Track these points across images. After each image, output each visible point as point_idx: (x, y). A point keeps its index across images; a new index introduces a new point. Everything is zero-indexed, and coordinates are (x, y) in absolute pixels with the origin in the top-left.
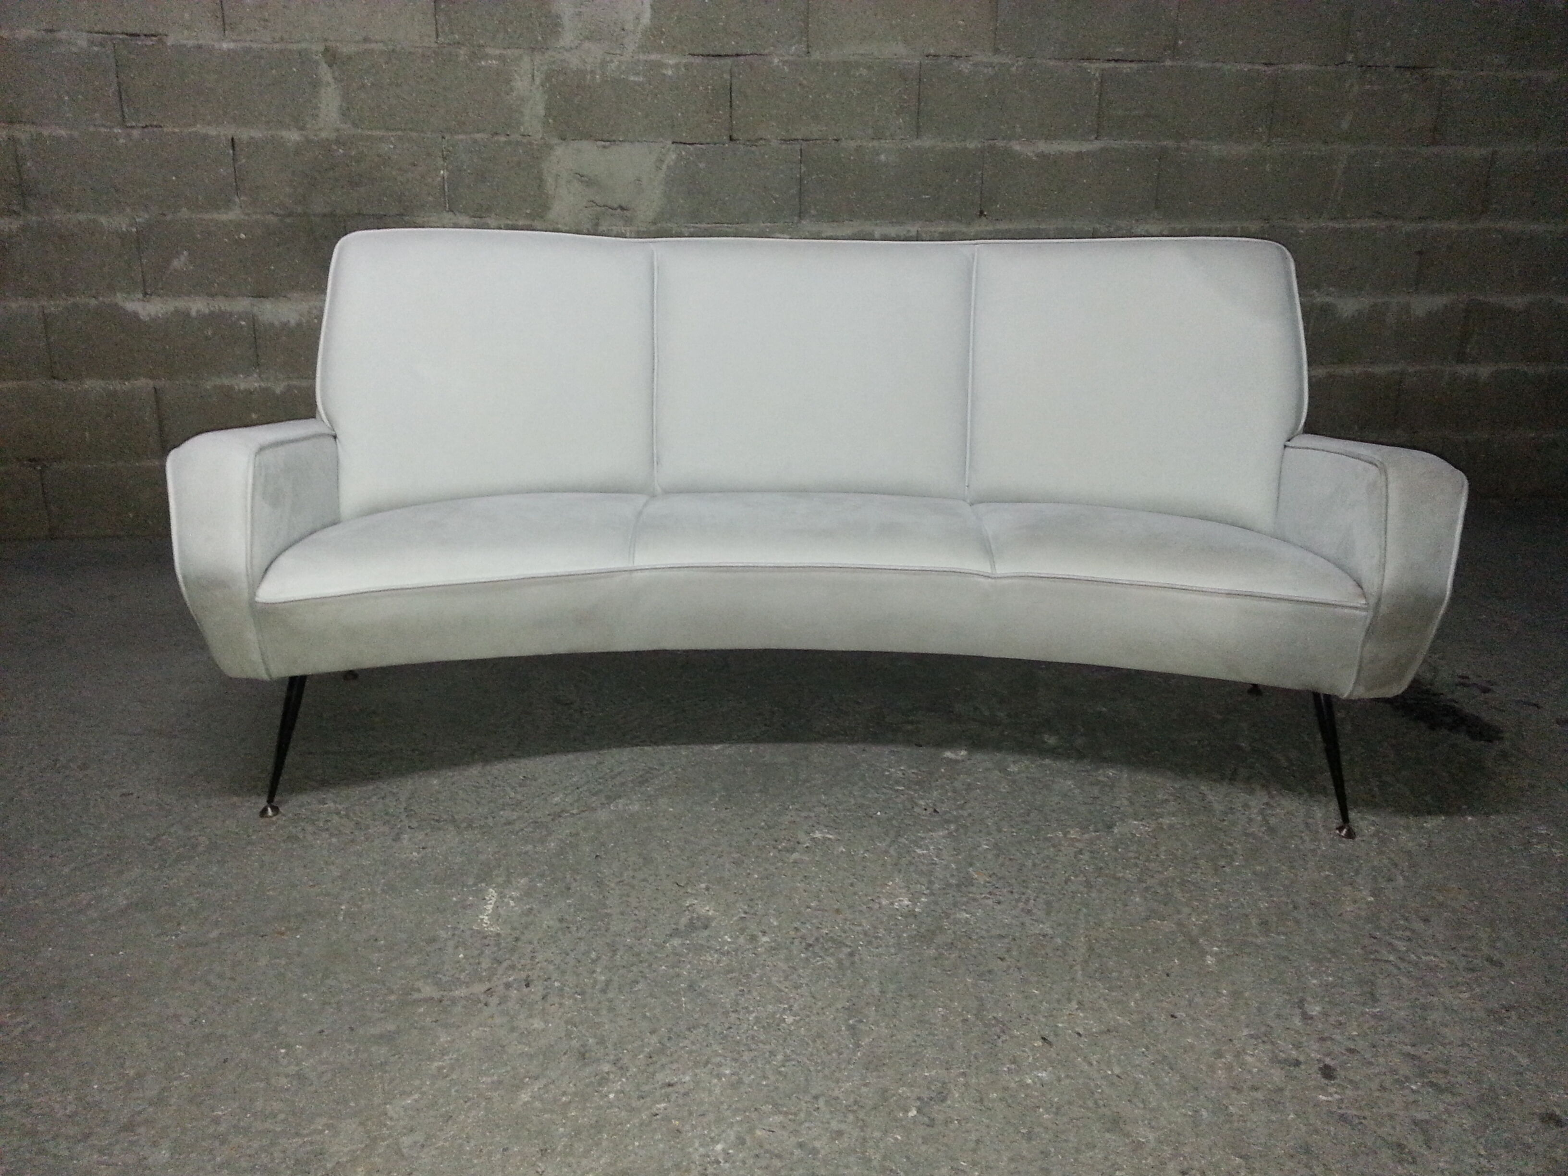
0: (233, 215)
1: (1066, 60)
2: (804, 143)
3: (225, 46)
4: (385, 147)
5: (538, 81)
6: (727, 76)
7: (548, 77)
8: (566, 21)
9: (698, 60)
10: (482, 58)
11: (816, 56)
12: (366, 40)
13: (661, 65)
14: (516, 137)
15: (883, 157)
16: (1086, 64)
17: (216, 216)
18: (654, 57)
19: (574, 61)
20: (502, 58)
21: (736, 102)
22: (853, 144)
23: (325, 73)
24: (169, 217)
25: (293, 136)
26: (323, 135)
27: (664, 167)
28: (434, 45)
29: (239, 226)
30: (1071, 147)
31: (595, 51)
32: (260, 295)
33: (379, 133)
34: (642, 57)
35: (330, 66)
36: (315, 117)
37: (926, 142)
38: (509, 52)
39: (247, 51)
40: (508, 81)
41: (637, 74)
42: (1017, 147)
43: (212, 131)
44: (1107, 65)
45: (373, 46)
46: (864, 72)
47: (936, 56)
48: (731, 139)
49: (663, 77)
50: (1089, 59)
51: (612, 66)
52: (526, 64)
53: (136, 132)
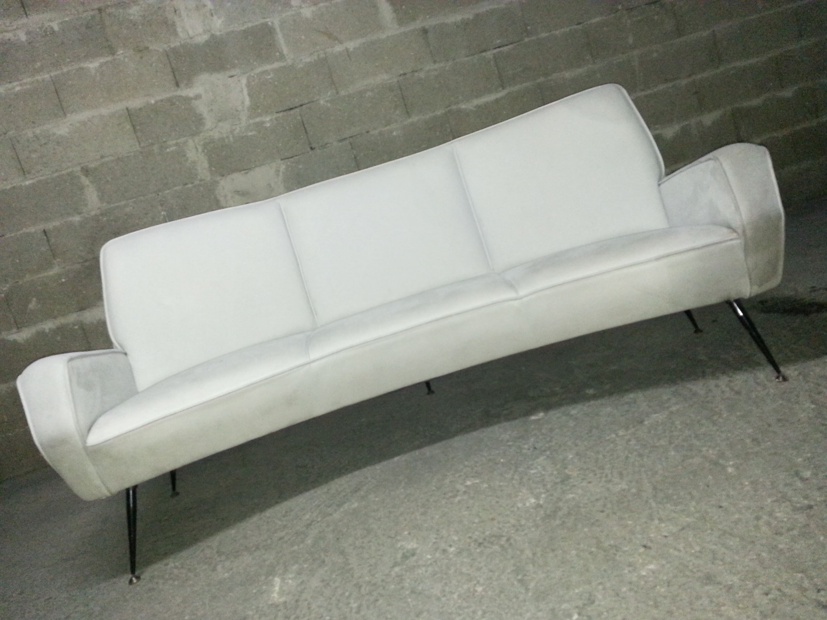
0: (55, 271)
1: (473, 55)
2: (351, 139)
3: (27, 183)
4: (128, 210)
5: (200, 150)
6: (299, 118)
7: (205, 146)
8: (205, 115)
9: (280, 115)
10: (167, 148)
11: (342, 92)
12: (102, 157)
13: (263, 123)
14: (197, 182)
15: (395, 133)
16: (484, 54)
17: (46, 274)
18: (258, 120)
19: (216, 135)
20: (177, 144)
21: (308, 129)
22: (376, 132)
23: (85, 181)
24: (20, 283)
25: (77, 219)
26: (93, 213)
27: (281, 173)
28: (139, 149)
29: (60, 276)
30: (492, 97)
31: (225, 127)
32: (82, 309)
33: (123, 203)
34: (251, 121)
35: (87, 176)
36: (86, 205)
37: (415, 119)
38: (179, 141)
39: (40, 182)
40: (185, 156)
41: (251, 131)
42: (463, 107)
43: (32, 230)
44: (495, 51)
45: (106, 159)
46: (369, 94)
47: (405, 74)
48: (312, 149)
49: (266, 128)
50: (485, 51)
51: (237, 131)
52: (191, 143)
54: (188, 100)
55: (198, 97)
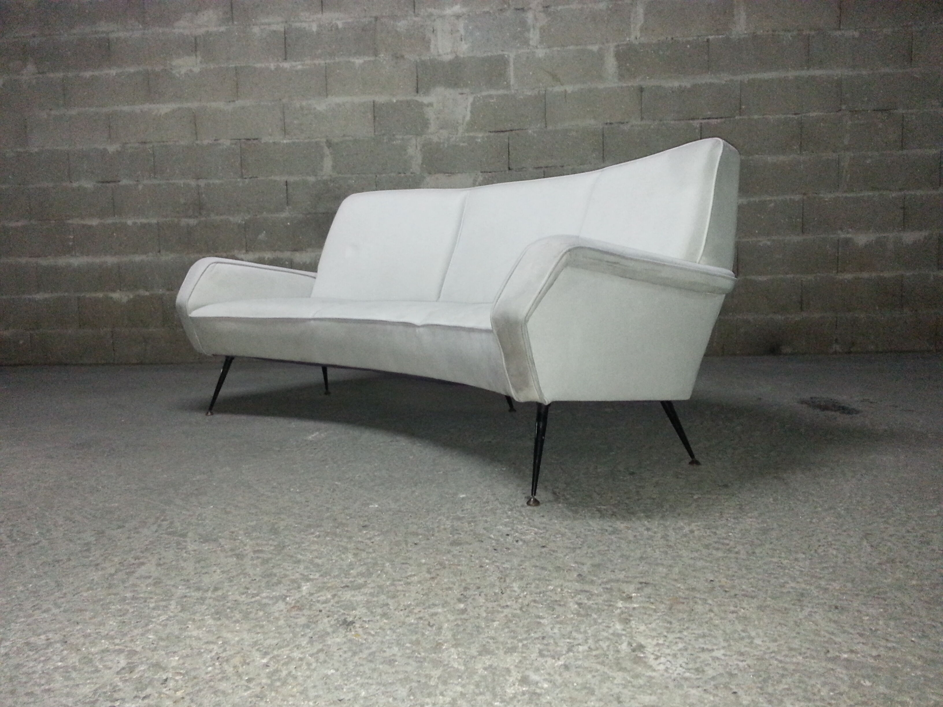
0: (284, 215)
1: (680, 120)
2: (546, 169)
3: (285, 142)
5: (419, 148)
6: (506, 140)
7: (424, 146)
8: (432, 121)
9: (492, 134)
10: (394, 140)
11: (550, 128)
12: (344, 136)
13: (476, 138)
14: (408, 174)
16: (691, 122)
17: (277, 215)
18: (472, 134)
19: (435, 139)
20: (403, 139)
21: (511, 152)
23: (327, 151)
24: (258, 217)
25: (311, 179)
26: (325, 178)
27: (477, 183)
28: (373, 136)
29: (287, 219)
31: (445, 133)
32: (295, 250)
33: (349, 176)
34: (466, 134)
35: (329, 148)
36: (322, 170)
38: (406, 137)
39: (294, 143)
40: (405, 150)
41: (464, 142)
43: (277, 178)
44: (703, 121)
45: (347, 138)
46: (574, 133)
47: (611, 124)
48: (509, 169)
49: (476, 143)
50: (693, 119)
51: (452, 140)
52: (413, 142)
53: (247, 181)
54: (421, 105)
55: (430, 105)
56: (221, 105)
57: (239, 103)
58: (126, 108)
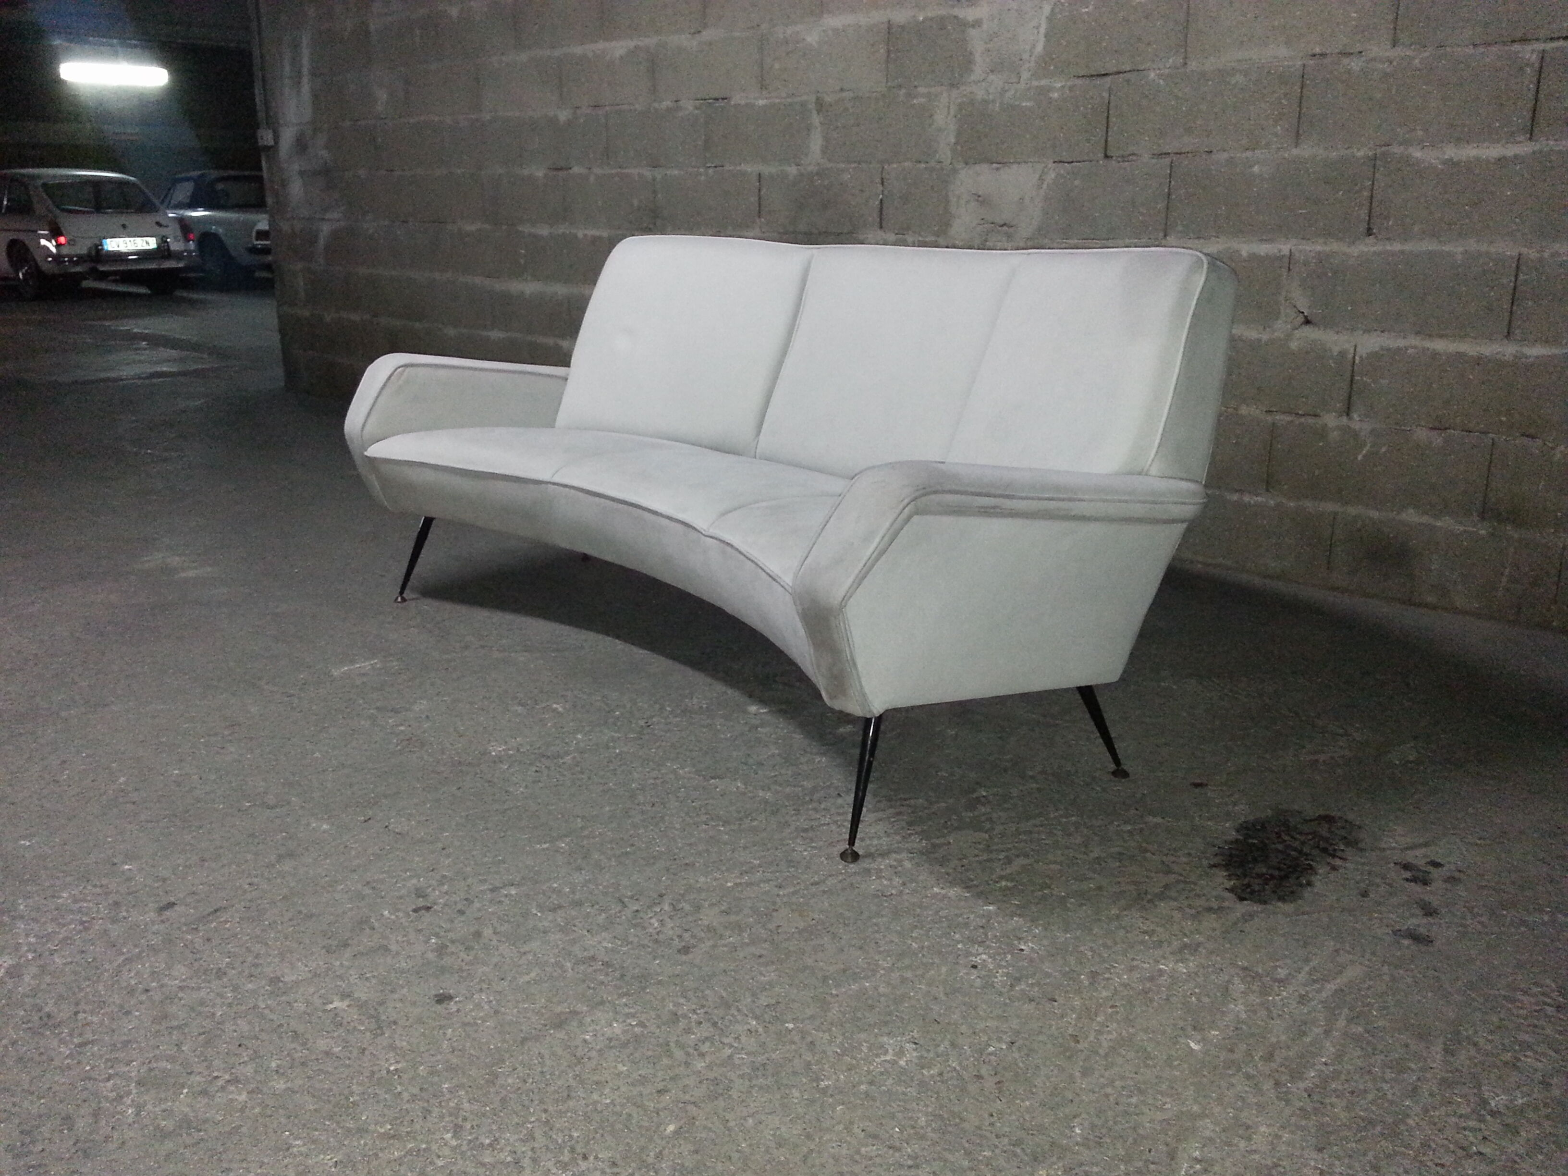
0: (755, 233)
1: (1488, 44)
2: (1174, 157)
3: (761, 103)
4: (846, 177)
5: (952, 112)
6: (1105, 95)
7: (961, 107)
8: (978, 58)
9: (1079, 82)
10: (915, 97)
11: (1193, 65)
12: (842, 90)
13: (1050, 89)
14: (933, 163)
15: (1256, 169)
16: (1516, 47)
17: (746, 233)
18: (1043, 82)
19: (980, 94)
20: (928, 95)
21: (1113, 119)
22: (1225, 155)
23: (816, 119)
25: (792, 170)
26: (810, 169)
27: (1045, 186)
30: (1492, 152)
31: (997, 81)
33: (842, 166)
34: (1035, 83)
35: (818, 113)
36: (807, 154)
37: (1305, 151)
38: (933, 90)
39: (773, 105)
40: (931, 116)
41: (1029, 99)
42: (1418, 154)
43: (749, 168)
44: (1549, 46)
45: (844, 94)
46: (1239, 78)
47: (1323, 55)
48: (1106, 156)
49: (1050, 101)
50: (1524, 40)
51: (1009, 94)
52: (944, 99)
53: (711, 171)
54: (964, 25)
55: (977, 23)
56: (683, 40)
57: (708, 35)
58: (578, 50)
